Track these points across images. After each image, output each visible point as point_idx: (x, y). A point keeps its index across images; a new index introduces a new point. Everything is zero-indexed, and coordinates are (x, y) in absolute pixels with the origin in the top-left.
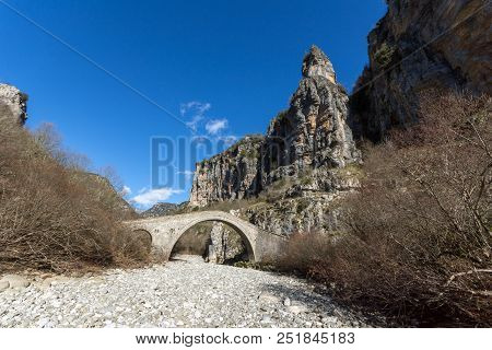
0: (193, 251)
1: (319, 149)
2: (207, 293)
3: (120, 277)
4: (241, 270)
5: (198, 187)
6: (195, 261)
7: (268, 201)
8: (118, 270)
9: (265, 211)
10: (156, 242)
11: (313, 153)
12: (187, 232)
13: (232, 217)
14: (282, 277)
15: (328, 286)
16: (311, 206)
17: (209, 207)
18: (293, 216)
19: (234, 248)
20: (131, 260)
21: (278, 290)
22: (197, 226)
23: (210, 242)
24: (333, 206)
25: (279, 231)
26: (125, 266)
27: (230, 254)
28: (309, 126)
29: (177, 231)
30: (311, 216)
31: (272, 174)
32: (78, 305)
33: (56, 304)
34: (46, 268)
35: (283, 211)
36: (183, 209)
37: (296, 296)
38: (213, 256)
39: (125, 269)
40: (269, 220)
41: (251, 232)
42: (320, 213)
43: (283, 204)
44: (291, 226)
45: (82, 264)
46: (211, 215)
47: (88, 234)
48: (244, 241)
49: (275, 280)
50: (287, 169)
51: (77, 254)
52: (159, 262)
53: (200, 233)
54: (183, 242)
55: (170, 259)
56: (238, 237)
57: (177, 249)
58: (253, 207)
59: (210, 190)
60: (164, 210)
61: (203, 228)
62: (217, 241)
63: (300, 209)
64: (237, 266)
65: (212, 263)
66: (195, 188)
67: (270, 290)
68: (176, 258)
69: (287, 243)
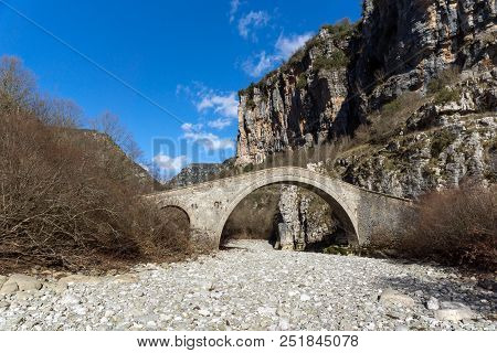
0: (253, 233)
1: (472, 30)
2: (291, 294)
3: (155, 275)
4: (337, 258)
5: (248, 131)
6: (260, 247)
7: (373, 142)
8: (151, 265)
9: (370, 160)
10: (196, 222)
11: (459, 38)
12: (240, 205)
13: (311, 173)
14: (413, 266)
16: (459, 141)
17: (270, 163)
18: (424, 163)
19: (319, 225)
20: (165, 251)
21: (408, 285)
22: (255, 196)
23: (279, 218)
25: (399, 191)
26: (160, 259)
27: (315, 235)
29: (225, 205)
30: (459, 159)
31: (377, 92)
32: (108, 313)
33: (80, 310)
34: (58, 265)
35: (404, 156)
36: (229, 168)
37: (446, 293)
38: (287, 240)
39: (159, 263)
40: (379, 174)
41: (348, 197)
42: (479, 154)
43: (403, 143)
44: (420, 181)
45: (100, 258)
46: (277, 174)
47: (99, 216)
48: (337, 212)
49: (400, 271)
50: (403, 80)
51: (93, 244)
52: (206, 253)
53: (260, 206)
54: (236, 220)
55: (222, 248)
56: (326, 206)
57: (230, 232)
58: (347, 155)
59: (268, 137)
60: (199, 174)
61: (265, 197)
62: (290, 216)
63: (436, 149)
64: (329, 252)
65: (287, 251)
66: (243, 135)
67: (395, 287)
68: (230, 245)
69: (417, 210)
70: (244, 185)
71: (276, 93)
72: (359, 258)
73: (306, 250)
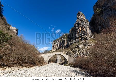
0: (53, 61)
1: (83, 36)
2: (57, 72)
3: (37, 68)
6: (54, 64)
7: (70, 49)
8: (37, 66)
9: (70, 52)
10: (45, 59)
11: (81, 37)
12: (52, 57)
13: (62, 53)
14: (75, 68)
15: (88, 71)
16: (82, 50)
17: (56, 51)
18: (77, 53)
20: (39, 64)
21: (75, 71)
22: (54, 56)
23: (57, 59)
24: (88, 50)
25: (74, 56)
27: (62, 62)
28: (79, 30)
29: (49, 57)
30: (82, 52)
31: (71, 42)
32: (29, 74)
33: (24, 74)
34: (22, 65)
35: (74, 51)
36: (50, 52)
37: (80, 73)
38: (58, 63)
40: (71, 54)
41: (67, 57)
42: (84, 52)
44: (77, 55)
45: (29, 65)
46: (57, 53)
47: (30, 58)
49: (74, 69)
50: (74, 41)
51: (28, 62)
52: (46, 64)
54: (51, 59)
55: (48, 64)
56: (64, 58)
57: (50, 61)
58: (67, 51)
59: (56, 47)
60: (46, 52)
61: (55, 56)
62: (59, 59)
63: (79, 51)
64: (64, 65)
65: (58, 65)
66: (53, 47)
67: (72, 71)
68: (49, 63)
69: (76, 59)
70: (52, 54)
71: (58, 42)
72: (68, 66)
73: (61, 65)
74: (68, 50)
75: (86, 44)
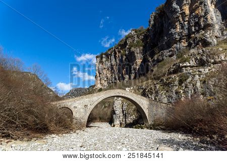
0: (102, 120)
1: (194, 33)
4: (139, 130)
5: (100, 74)
6: (105, 126)
7: (154, 79)
8: (53, 135)
9: (153, 86)
10: (76, 115)
11: (189, 36)
12: (96, 107)
13: (128, 93)
14: (172, 134)
15: (211, 138)
16: (190, 79)
17: (110, 87)
18: (176, 88)
19: (131, 115)
20: (61, 128)
22: (103, 102)
23: (113, 112)
25: (165, 100)
26: (58, 132)
27: (130, 120)
28: (183, 14)
29: (89, 106)
30: (191, 86)
31: (156, 57)
35: (167, 85)
36: (91, 90)
38: (117, 122)
39: (57, 134)
40: (157, 92)
41: (144, 103)
42: (198, 84)
43: (167, 80)
44: (174, 96)
45: (28, 132)
46: (112, 93)
47: (29, 112)
48: (139, 110)
49: (167, 136)
50: (166, 53)
52: (80, 129)
53: (105, 107)
54: (94, 114)
55: (87, 126)
56: (134, 107)
57: (91, 119)
58: (144, 85)
59: (109, 76)
60: (77, 93)
61: (107, 103)
62: (118, 111)
63: (181, 82)
64: (136, 128)
65: (117, 128)
66: (98, 75)
67: (165, 143)
68: (91, 125)
69: (173, 109)
70: (97, 98)
71: (113, 57)
72: (149, 130)
73: (126, 127)
74: (145, 83)
75: (204, 58)
